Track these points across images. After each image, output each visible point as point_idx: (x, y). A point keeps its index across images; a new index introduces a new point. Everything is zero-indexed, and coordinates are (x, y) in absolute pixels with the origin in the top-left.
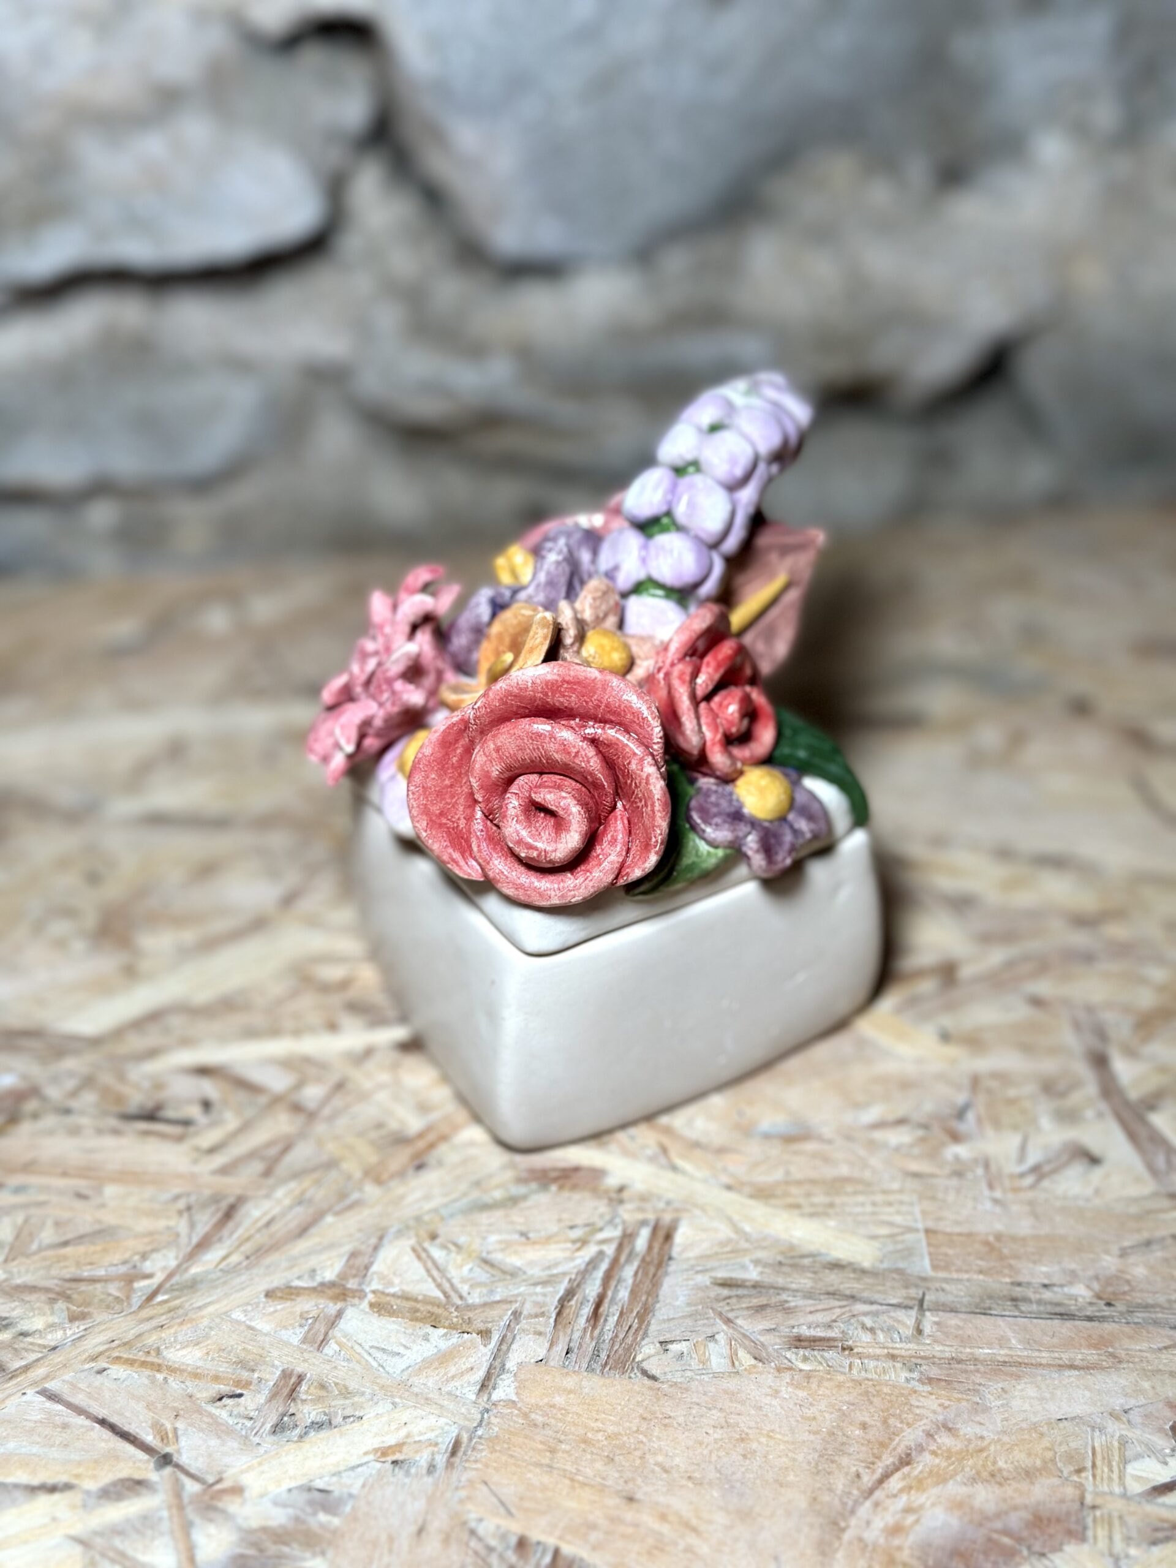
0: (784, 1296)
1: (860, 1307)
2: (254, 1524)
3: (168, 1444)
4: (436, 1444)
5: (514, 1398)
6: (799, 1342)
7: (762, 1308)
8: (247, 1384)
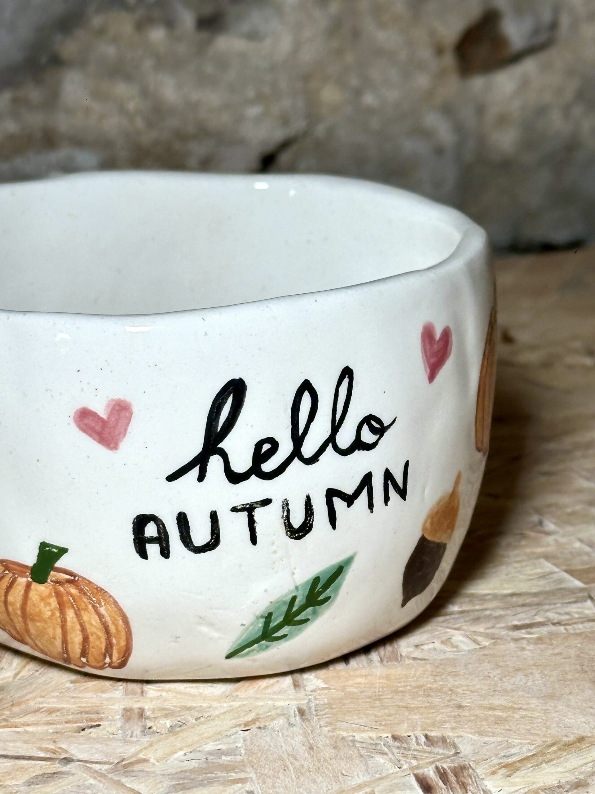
0: (488, 613)
1: (547, 607)
2: (174, 771)
3: (60, 754)
4: (283, 714)
5: (324, 686)
6: (517, 628)
7: (477, 620)
8: (101, 719)
